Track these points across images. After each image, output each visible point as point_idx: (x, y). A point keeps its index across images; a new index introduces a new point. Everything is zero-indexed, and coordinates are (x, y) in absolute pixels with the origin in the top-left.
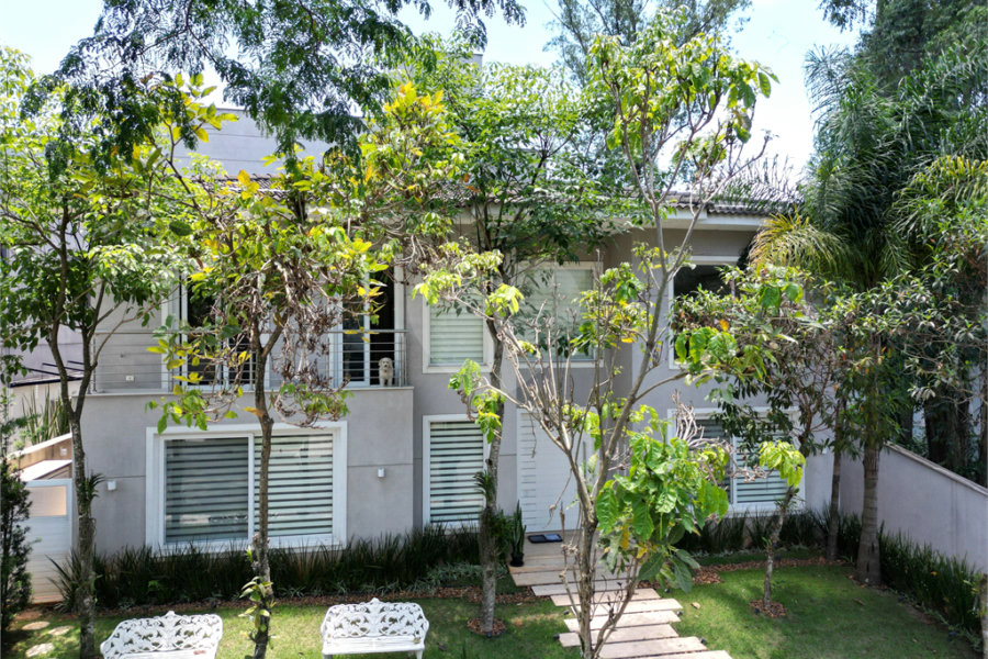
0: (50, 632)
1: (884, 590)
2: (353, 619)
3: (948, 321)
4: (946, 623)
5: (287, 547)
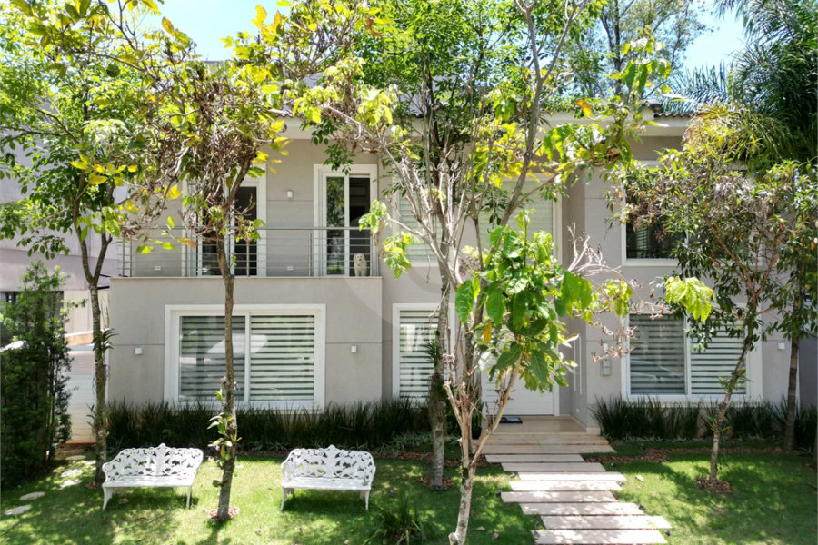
2: (312, 461)
5: (274, 409)
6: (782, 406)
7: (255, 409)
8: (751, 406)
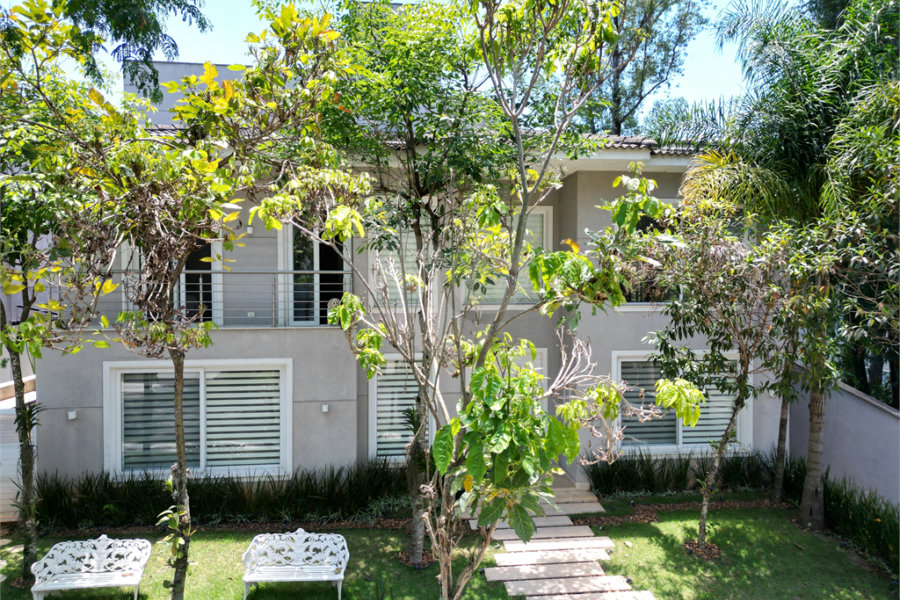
0: (9, 549)
1: (827, 535)
2: (278, 547)
3: (881, 257)
4: (889, 571)
5: (235, 476)
6: (772, 455)
7: (212, 477)
8: (741, 455)
